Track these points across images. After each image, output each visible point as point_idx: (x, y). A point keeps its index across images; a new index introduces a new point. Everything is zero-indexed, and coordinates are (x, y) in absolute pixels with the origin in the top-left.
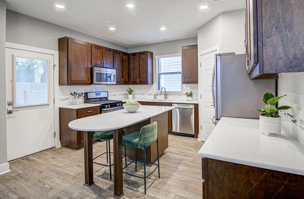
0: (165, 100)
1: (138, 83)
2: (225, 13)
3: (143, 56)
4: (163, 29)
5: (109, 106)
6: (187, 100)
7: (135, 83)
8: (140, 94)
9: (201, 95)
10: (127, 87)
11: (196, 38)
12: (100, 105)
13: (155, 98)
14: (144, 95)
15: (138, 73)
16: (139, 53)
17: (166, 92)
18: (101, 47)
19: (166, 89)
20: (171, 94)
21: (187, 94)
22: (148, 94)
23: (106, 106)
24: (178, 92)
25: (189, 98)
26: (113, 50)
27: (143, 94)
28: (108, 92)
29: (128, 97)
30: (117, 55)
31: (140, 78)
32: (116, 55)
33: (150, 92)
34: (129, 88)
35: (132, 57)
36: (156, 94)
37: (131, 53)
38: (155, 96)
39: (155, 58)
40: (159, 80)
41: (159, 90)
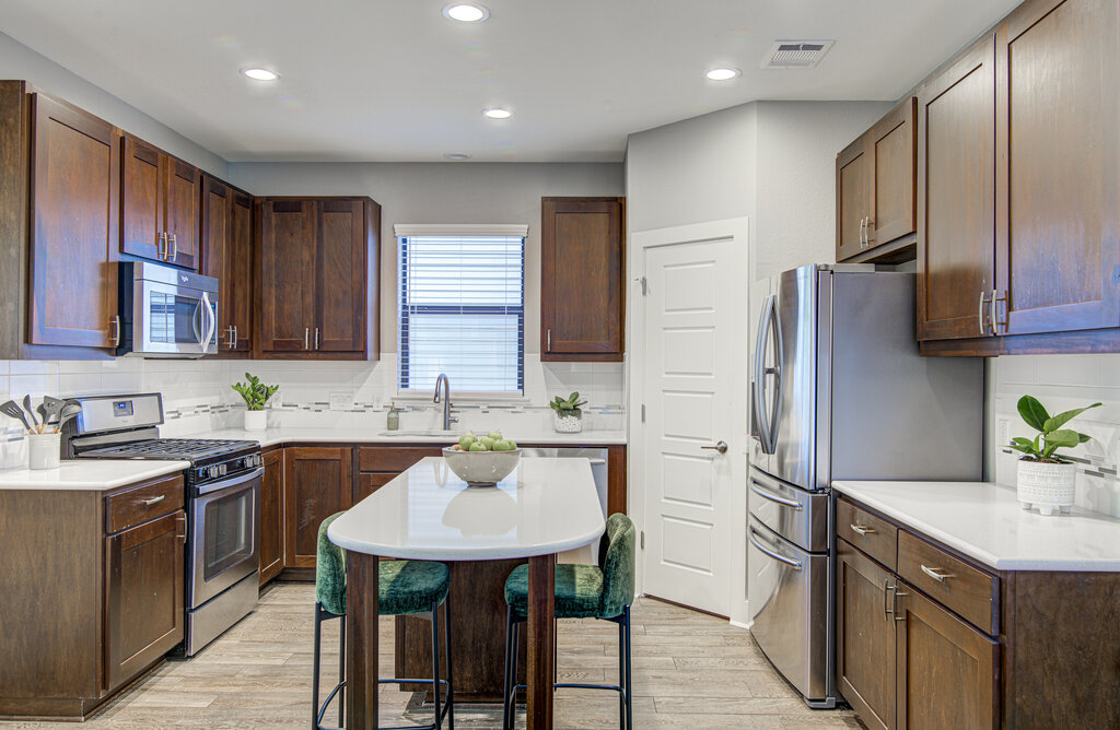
0: (447, 432)
1: (307, 351)
2: (773, 106)
3: (343, 221)
4: (498, 114)
5: (223, 469)
6: (557, 432)
7: (287, 349)
8: (301, 406)
9: (643, 406)
10: (240, 369)
11: (616, 167)
12: (186, 464)
13: (393, 424)
14: (325, 412)
15: (310, 299)
16: (319, 200)
17: (450, 397)
18: (160, 156)
19: (450, 382)
20: (474, 404)
21: (562, 405)
22: (353, 407)
23: (213, 472)
24: (506, 394)
25: (570, 422)
26: (203, 175)
27: (319, 407)
28: (159, 395)
29: (243, 418)
30: (214, 200)
31: (319, 323)
32: (212, 204)
33: (363, 395)
34: (248, 375)
35: (274, 218)
36: (398, 405)
37: (268, 198)
38: (393, 415)
39: (391, 231)
40: (405, 341)
41: (407, 386)
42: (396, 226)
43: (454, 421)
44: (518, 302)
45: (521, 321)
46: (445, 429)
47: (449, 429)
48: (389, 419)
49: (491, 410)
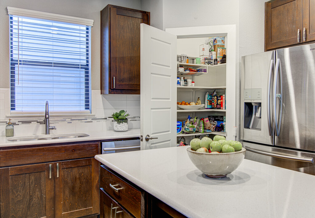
13: (10, 133)
20: (61, 119)
36: (12, 121)
38: (11, 127)
39: (5, 11)
40: (13, 81)
41: (14, 109)
42: (8, 8)
43: (52, 129)
44: (84, 63)
45: (87, 72)
46: (46, 133)
47: (49, 134)
48: (6, 130)
49: (73, 122)
